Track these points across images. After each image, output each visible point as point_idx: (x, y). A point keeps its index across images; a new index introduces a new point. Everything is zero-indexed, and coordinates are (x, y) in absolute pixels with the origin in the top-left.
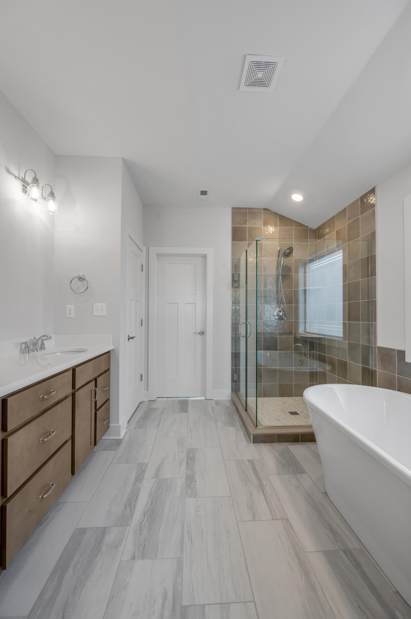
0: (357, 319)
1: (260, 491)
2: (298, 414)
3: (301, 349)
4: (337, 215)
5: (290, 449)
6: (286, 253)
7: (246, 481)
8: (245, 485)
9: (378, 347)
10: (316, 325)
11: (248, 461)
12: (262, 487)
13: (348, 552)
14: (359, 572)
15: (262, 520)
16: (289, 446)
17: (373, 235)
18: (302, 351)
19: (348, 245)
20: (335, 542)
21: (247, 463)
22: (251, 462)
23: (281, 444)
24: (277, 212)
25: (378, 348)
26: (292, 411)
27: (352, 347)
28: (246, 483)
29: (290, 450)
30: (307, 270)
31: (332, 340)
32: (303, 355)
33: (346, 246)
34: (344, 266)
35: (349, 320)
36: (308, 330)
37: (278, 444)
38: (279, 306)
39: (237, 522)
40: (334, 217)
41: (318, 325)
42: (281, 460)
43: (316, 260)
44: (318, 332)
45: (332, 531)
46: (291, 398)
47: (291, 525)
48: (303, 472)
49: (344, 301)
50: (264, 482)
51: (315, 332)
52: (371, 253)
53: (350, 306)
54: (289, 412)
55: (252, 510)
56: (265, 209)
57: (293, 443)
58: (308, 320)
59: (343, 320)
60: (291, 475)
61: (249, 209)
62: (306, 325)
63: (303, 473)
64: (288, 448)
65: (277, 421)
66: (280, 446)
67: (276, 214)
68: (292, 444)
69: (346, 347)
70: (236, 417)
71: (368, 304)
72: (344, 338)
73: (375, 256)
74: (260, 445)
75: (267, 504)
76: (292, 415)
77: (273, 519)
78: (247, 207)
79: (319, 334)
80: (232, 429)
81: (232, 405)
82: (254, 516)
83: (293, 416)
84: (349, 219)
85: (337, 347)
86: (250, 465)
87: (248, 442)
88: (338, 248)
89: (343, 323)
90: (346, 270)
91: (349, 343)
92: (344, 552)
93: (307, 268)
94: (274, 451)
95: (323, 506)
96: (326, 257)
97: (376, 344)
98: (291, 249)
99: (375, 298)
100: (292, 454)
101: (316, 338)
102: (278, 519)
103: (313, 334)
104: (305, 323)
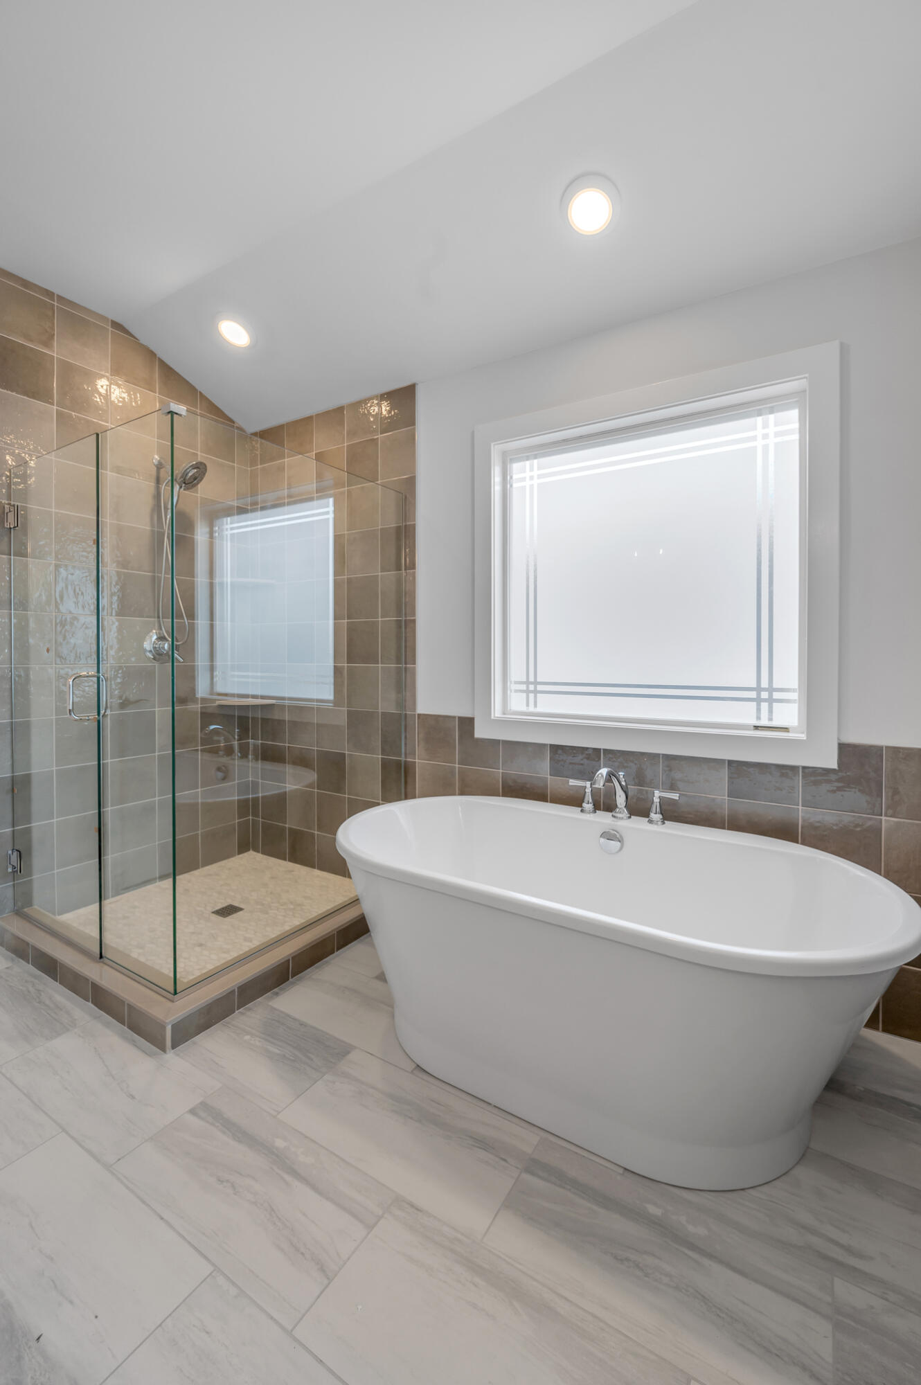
0: (371, 658)
1: (288, 1178)
2: (241, 909)
3: (216, 738)
4: (317, 415)
5: (282, 1009)
6: (188, 477)
7: (228, 1181)
8: (235, 1194)
9: (419, 715)
10: (255, 674)
11: (193, 1112)
12: (282, 1163)
13: (533, 1166)
14: (570, 1190)
15: (349, 1259)
16: (270, 1004)
17: (411, 482)
18: (219, 742)
19: (349, 491)
20: (503, 1163)
21: (191, 1118)
22: (204, 1110)
23: (250, 1009)
24: (152, 348)
25: (419, 718)
26: (219, 906)
27: (356, 719)
28: (233, 1186)
29: (282, 1012)
30: (217, 534)
31: (301, 709)
32: (221, 753)
33: (342, 493)
34: (337, 538)
35: (350, 660)
36: (220, 688)
37: (242, 1014)
38: (159, 622)
39: (290, 1333)
40: (310, 419)
41: (259, 674)
42: (278, 1052)
43: (253, 511)
44: (259, 693)
45: (483, 1144)
46: (196, 872)
47: (412, 1206)
48: (343, 1051)
49: (337, 617)
50: (279, 1143)
51: (250, 692)
52: (405, 521)
53: (351, 629)
54: (213, 912)
55: (302, 1254)
56: (117, 325)
57: (276, 990)
58: (218, 663)
59: (335, 663)
60: (326, 1077)
61: (61, 298)
62: (215, 674)
63: (348, 1053)
64: (275, 1009)
65: (198, 949)
66: (252, 1016)
67: (151, 355)
68: (277, 994)
69: (343, 721)
70: (57, 993)
71: (400, 627)
72: (337, 701)
73: (414, 527)
74: (195, 1043)
75: (328, 1199)
76: (227, 916)
77: (370, 1227)
78: (57, 291)
79: (263, 697)
80: (65, 1044)
81: (13, 960)
82: (322, 1269)
83: (229, 919)
84: (352, 433)
85: (317, 724)
86: (208, 1122)
87: (150, 1054)
88: (321, 492)
89: (335, 666)
90: (344, 547)
91: (349, 712)
92: (528, 1170)
93: (217, 528)
94: (247, 1037)
95: (433, 1101)
96: (286, 508)
97: (414, 709)
98: (201, 468)
99: (414, 614)
100: (295, 1019)
101: (255, 707)
102: (380, 1218)
103: (247, 696)
104: (212, 669)
